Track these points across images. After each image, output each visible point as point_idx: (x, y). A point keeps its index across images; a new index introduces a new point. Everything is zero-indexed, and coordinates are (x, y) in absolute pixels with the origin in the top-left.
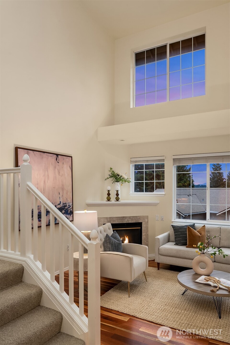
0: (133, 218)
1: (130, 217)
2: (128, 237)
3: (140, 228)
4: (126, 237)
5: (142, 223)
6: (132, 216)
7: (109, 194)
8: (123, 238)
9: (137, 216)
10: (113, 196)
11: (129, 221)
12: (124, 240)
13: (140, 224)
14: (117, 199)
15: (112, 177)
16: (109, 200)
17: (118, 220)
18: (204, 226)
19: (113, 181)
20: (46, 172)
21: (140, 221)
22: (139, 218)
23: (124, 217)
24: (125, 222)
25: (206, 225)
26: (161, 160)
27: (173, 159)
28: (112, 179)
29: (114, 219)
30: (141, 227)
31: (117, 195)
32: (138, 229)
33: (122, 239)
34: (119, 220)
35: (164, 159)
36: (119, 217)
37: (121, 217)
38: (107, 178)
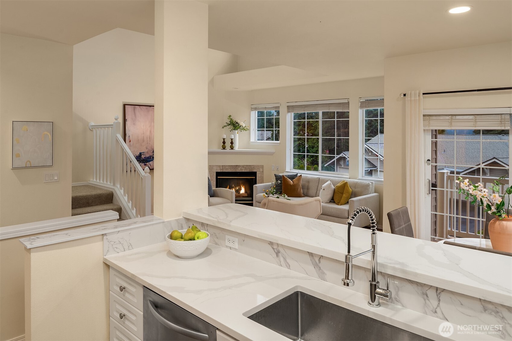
0: (247, 167)
1: (243, 166)
2: (244, 186)
3: (254, 177)
4: (242, 187)
5: (256, 172)
6: (246, 165)
7: (224, 143)
8: (239, 187)
9: (251, 165)
10: (228, 144)
11: (242, 170)
12: (240, 189)
13: (254, 174)
14: (232, 148)
15: (230, 124)
16: (224, 148)
17: (230, 168)
18: (301, 175)
19: (231, 129)
20: (153, 123)
21: (255, 171)
22: (253, 168)
23: (237, 165)
24: (238, 170)
25: (302, 175)
26: (277, 107)
27: (288, 106)
28: (229, 126)
29: (227, 167)
30: (256, 176)
31: (232, 143)
32: (253, 178)
33: (237, 188)
34: (232, 168)
35: (279, 107)
36: (232, 166)
37: (234, 166)
38: (224, 126)
